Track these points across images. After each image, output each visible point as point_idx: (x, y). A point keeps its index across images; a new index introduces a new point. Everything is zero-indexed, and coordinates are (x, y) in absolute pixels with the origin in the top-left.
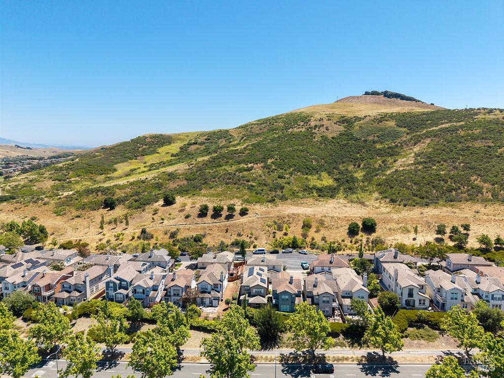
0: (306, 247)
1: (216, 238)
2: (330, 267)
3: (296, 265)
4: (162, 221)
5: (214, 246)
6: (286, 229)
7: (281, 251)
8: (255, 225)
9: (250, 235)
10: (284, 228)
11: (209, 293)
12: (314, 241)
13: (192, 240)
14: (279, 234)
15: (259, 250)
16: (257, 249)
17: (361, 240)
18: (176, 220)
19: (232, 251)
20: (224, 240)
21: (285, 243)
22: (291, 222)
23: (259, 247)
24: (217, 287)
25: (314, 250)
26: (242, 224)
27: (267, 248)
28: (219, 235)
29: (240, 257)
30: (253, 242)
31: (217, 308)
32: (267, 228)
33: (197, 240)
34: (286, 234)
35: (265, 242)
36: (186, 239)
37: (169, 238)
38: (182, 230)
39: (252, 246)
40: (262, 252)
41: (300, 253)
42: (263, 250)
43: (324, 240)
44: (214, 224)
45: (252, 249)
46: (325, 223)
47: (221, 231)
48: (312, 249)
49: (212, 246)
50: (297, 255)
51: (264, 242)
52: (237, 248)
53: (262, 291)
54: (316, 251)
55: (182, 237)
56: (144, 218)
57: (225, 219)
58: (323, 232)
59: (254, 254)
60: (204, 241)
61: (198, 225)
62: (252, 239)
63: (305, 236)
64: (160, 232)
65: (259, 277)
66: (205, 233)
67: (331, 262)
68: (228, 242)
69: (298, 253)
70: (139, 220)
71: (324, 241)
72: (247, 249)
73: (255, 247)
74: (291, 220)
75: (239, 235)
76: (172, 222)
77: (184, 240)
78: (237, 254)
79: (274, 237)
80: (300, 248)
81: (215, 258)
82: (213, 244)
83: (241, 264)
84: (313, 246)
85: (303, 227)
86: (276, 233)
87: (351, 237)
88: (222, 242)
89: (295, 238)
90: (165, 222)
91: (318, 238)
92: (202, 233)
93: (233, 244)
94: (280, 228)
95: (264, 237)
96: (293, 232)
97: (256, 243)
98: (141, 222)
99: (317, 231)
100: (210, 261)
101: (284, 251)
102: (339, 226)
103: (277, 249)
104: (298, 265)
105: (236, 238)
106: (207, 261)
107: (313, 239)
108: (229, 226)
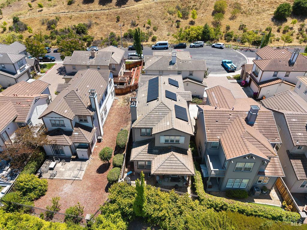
0: (220, 39)
1: (104, 29)
2: (290, 72)
3: (214, 65)
4: (41, 9)
5: (102, 39)
6: (193, 16)
7: (188, 45)
8: (153, 12)
9: (147, 25)
10: (190, 16)
11: (69, 133)
12: (230, 31)
13: (75, 31)
14: (184, 23)
15: (160, 44)
16: (158, 42)
17: (291, 29)
18: (57, 7)
19: (125, 46)
20: (115, 32)
21: (193, 34)
22: (197, 7)
23: (159, 40)
24: (86, 121)
25: (231, 43)
26: (137, 11)
27: (170, 40)
28: (109, 25)
29: (135, 54)
30: (151, 34)
31: (85, 165)
32: (169, 15)
33: (81, 31)
34: (192, 23)
35: (167, 33)
36: (67, 30)
37: (47, 30)
38: (63, 19)
39: (150, 39)
40: (163, 47)
41: (213, 47)
42: (166, 44)
43: (242, 29)
44: (102, 11)
45: (150, 42)
46: (242, 7)
47: (111, 20)
48: (228, 42)
49: (99, 39)
50: (209, 50)
51: (165, 33)
52: (131, 41)
53: (182, 140)
54: (234, 43)
55: (62, 28)
56: (22, 6)
57: (116, 5)
58: (240, 19)
59: (153, 49)
60: (89, 33)
61: (82, 13)
62: (150, 30)
63: (216, 24)
64: (36, 22)
65: (171, 104)
66: (91, 22)
67: (291, 63)
68: (120, 33)
69: (210, 47)
70: (15, 8)
71: (242, 31)
72: (144, 43)
73: (154, 40)
74: (198, 4)
75: (133, 25)
76: (52, 9)
77: (63, 31)
78: (131, 49)
79: (178, 27)
80: (212, 40)
81: (92, 57)
82: (100, 36)
83: (136, 65)
84: (228, 37)
85: (213, 14)
86: (180, 21)
87: (278, 25)
88: (112, 33)
89: (206, 27)
90: (44, 9)
91: (234, 26)
92: (87, 22)
93: (125, 37)
94: (185, 16)
95: (165, 27)
96: (201, 20)
97: (155, 34)
98: (18, 11)
99: (232, 18)
100: (84, 63)
101: (192, 44)
102: (260, 10)
103: (182, 42)
104: (217, 65)
105: (129, 28)
106: (79, 62)
107: (228, 28)
108: (121, 13)
